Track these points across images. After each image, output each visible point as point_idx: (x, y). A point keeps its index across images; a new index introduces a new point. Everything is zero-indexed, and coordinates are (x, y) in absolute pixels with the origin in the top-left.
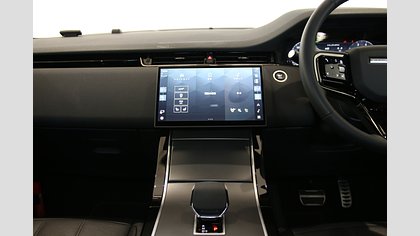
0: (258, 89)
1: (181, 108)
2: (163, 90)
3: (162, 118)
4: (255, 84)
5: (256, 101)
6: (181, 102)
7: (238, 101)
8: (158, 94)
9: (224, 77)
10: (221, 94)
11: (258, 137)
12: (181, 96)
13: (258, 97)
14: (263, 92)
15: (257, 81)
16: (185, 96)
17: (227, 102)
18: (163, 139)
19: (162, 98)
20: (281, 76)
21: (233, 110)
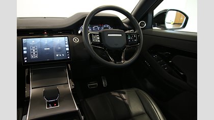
0: (67, 46)
1: (34, 56)
2: (25, 48)
3: (26, 61)
4: (66, 44)
5: (67, 51)
6: (34, 53)
7: (59, 51)
8: (23, 50)
9: (52, 41)
10: (52, 49)
11: (69, 65)
12: (34, 51)
13: (68, 49)
14: (69, 47)
15: (66, 43)
16: (36, 50)
17: (55, 52)
18: (27, 70)
19: (25, 52)
20: (76, 40)
21: (57, 55)
